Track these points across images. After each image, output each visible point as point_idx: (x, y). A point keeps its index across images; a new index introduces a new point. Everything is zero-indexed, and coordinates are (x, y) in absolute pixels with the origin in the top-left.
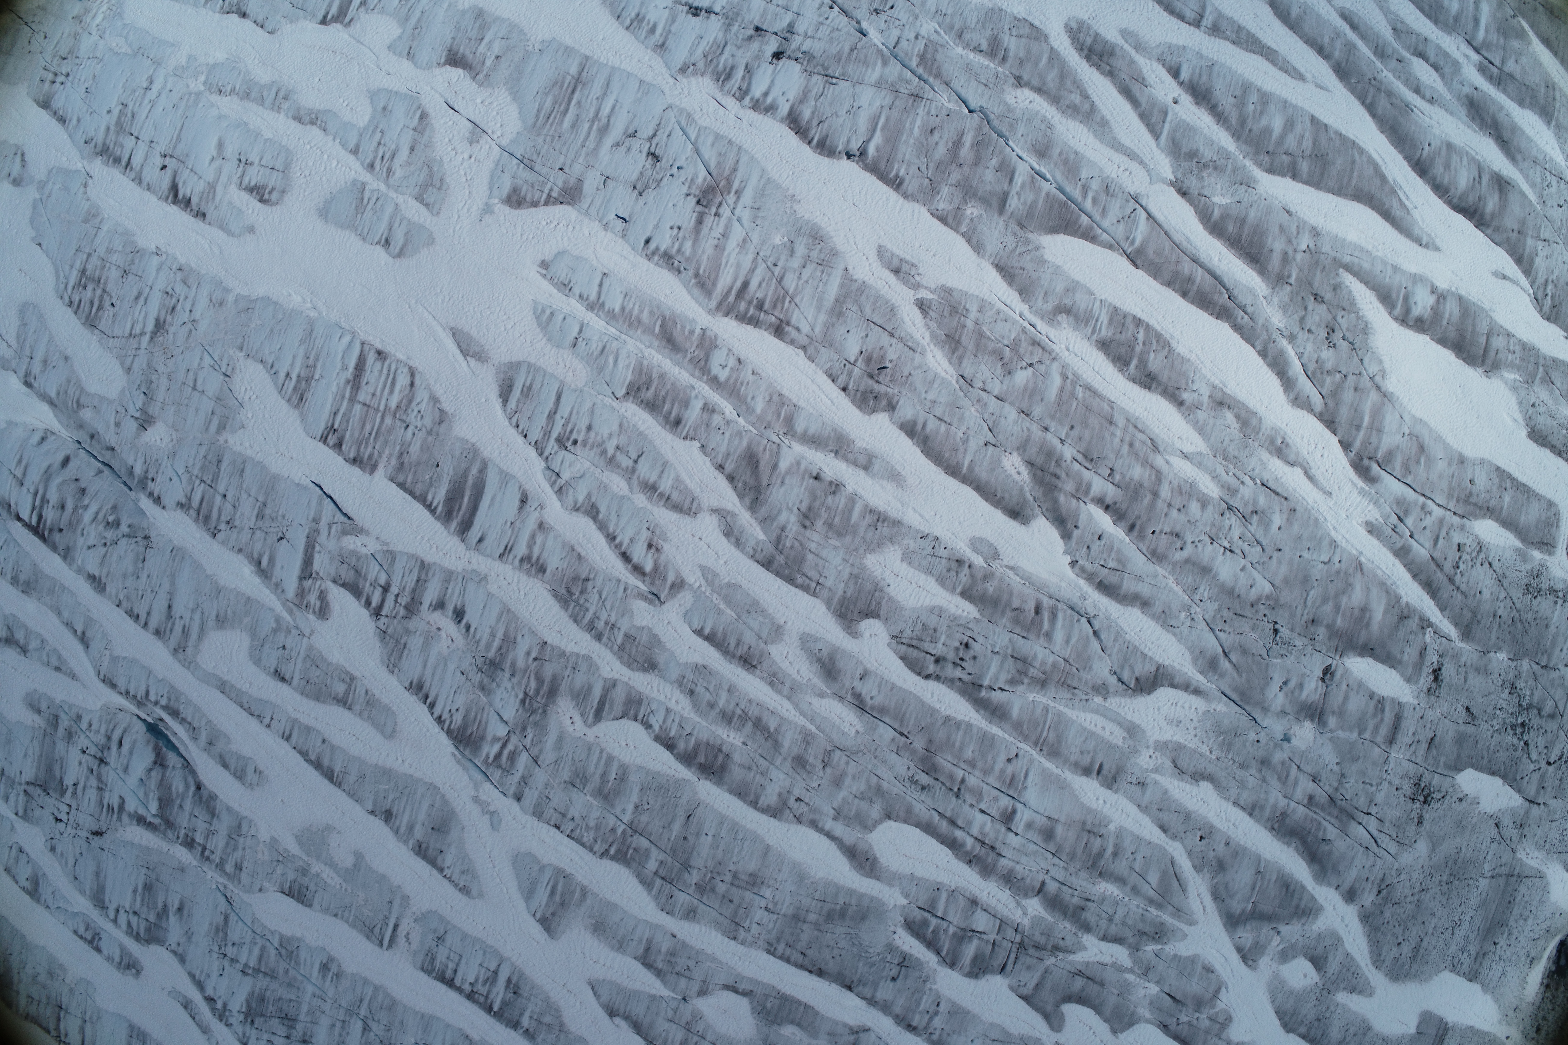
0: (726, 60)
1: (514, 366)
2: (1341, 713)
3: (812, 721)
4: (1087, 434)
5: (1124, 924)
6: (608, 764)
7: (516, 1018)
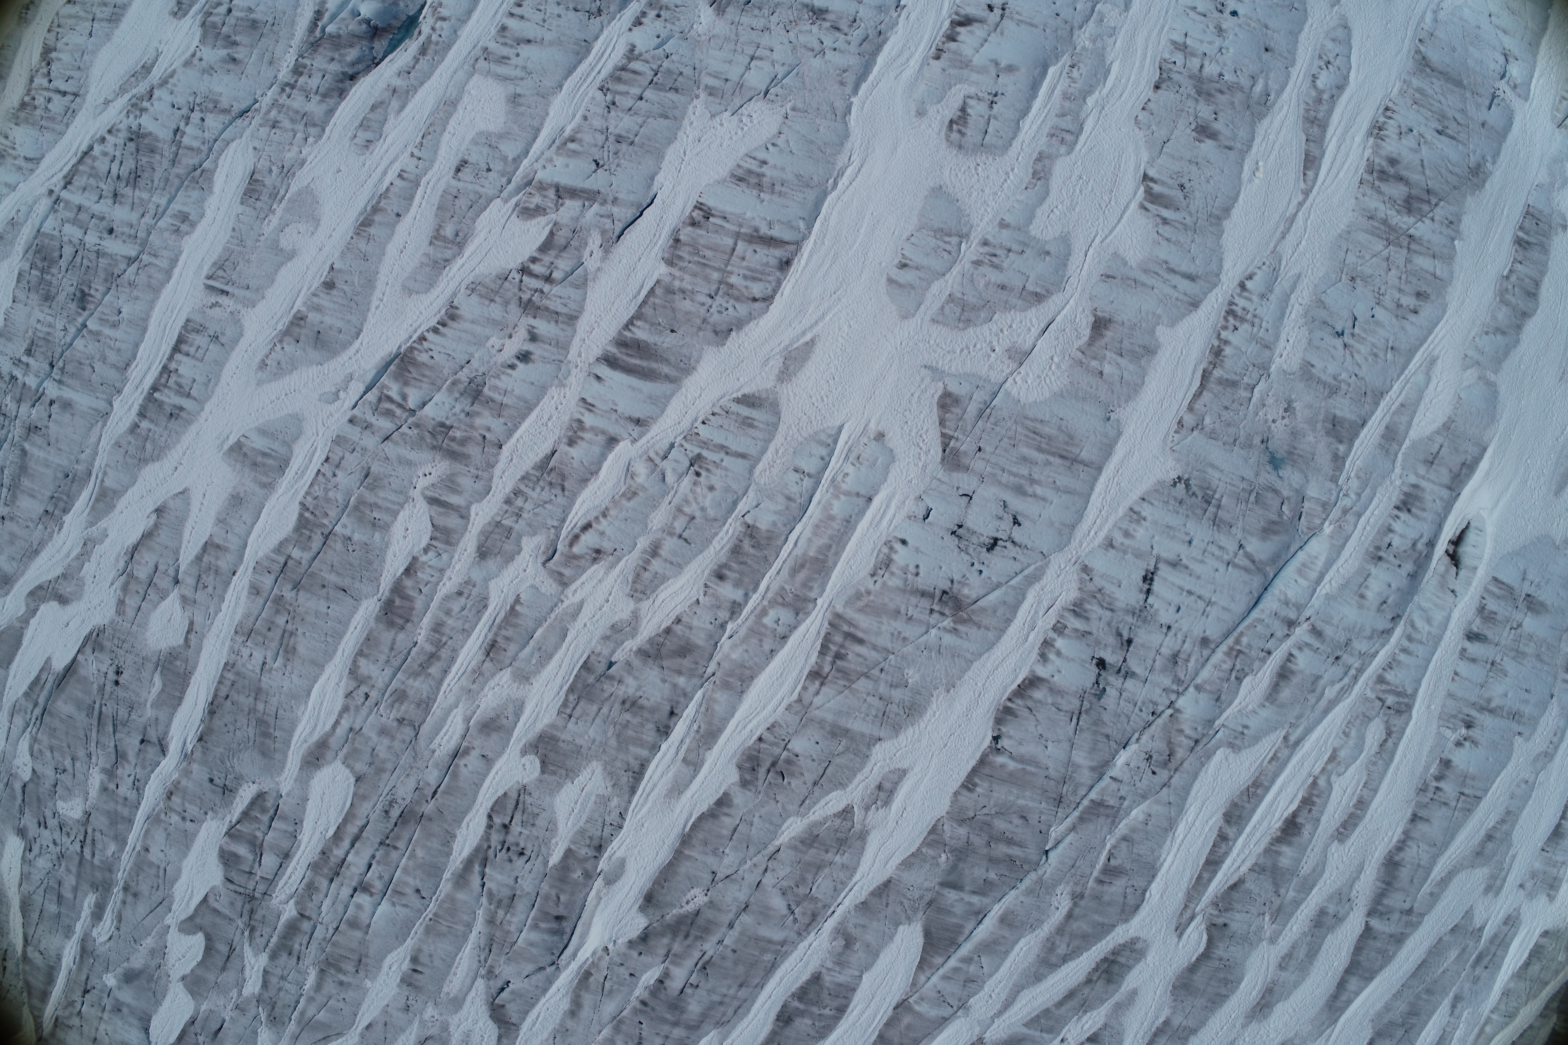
0: (1095, 612)
1: (774, 408)
3: (441, 710)
4: (728, 964)
6: (389, 511)
7: (149, 415)
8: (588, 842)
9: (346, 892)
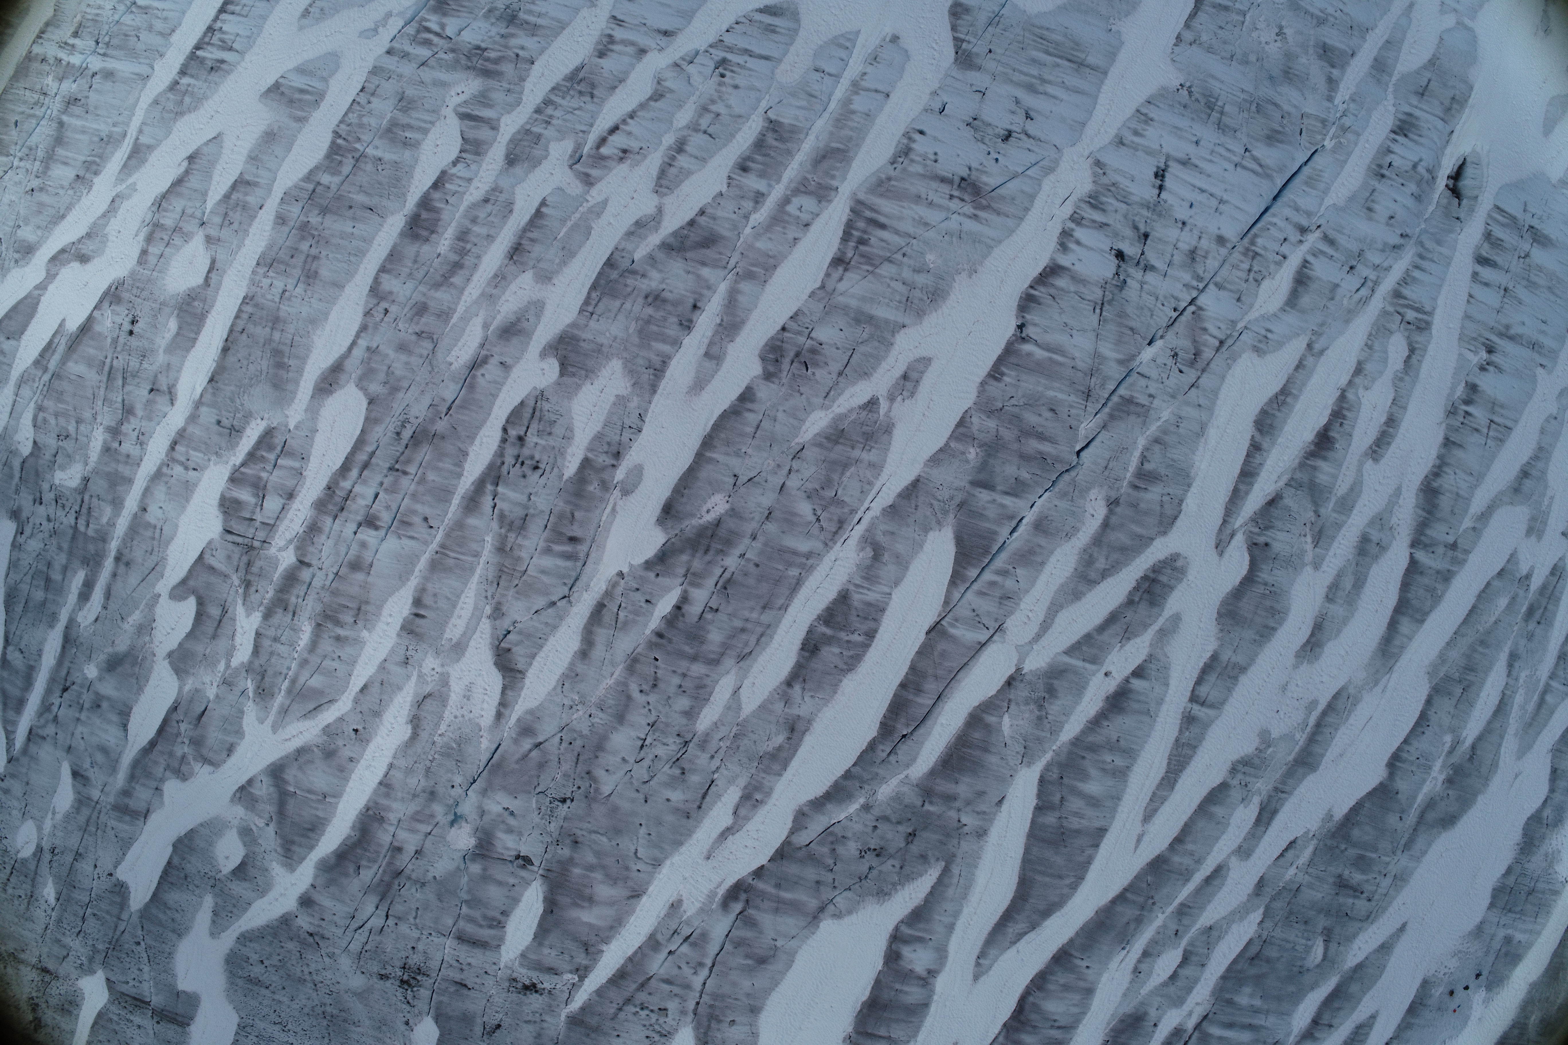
0: (1111, 204)
1: (795, 16)
2: (485, 878)
3: (461, 319)
4: (751, 581)
5: (272, 654)
6: (420, 130)
7: (189, 72)
8: (606, 448)
9: (351, 527)
